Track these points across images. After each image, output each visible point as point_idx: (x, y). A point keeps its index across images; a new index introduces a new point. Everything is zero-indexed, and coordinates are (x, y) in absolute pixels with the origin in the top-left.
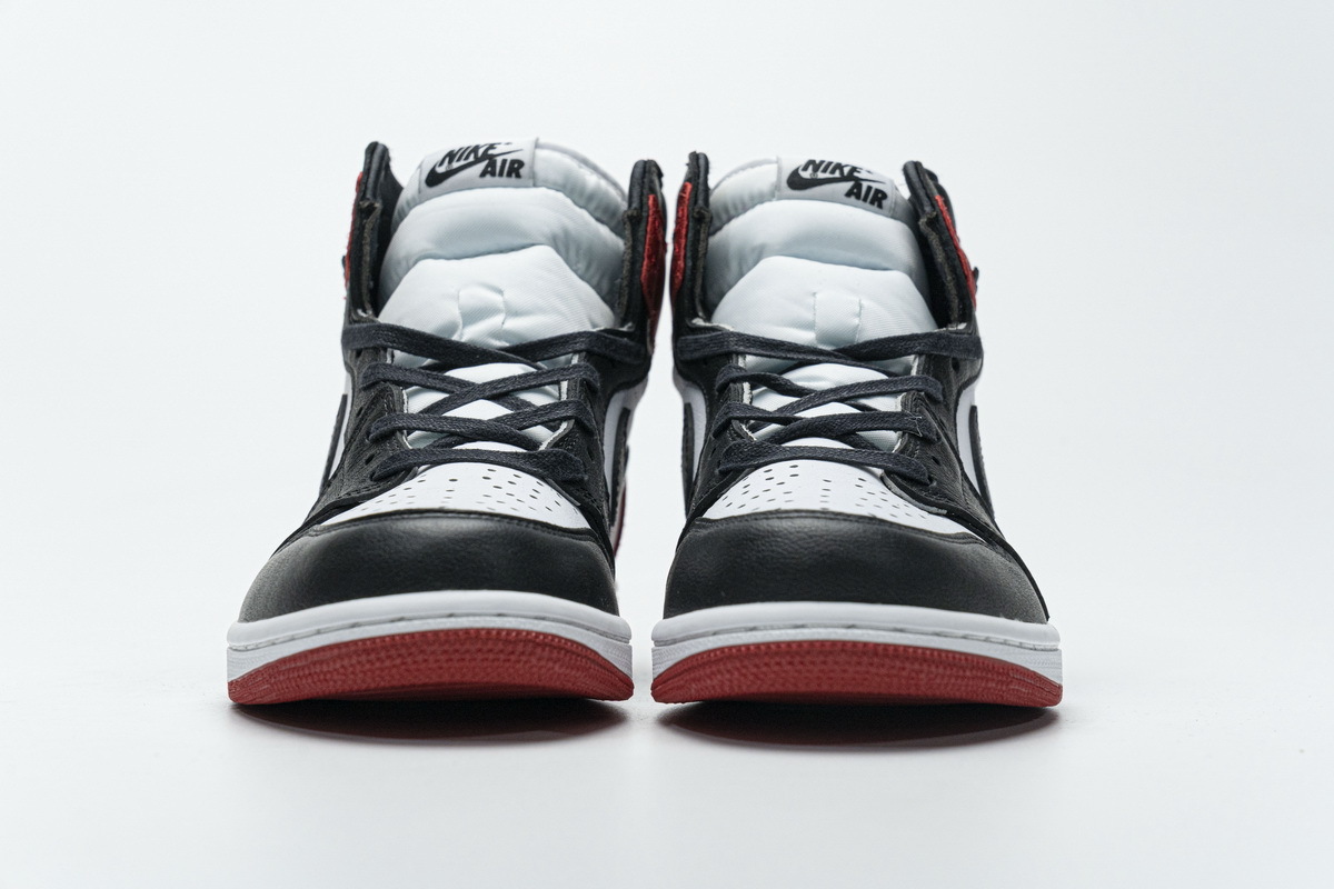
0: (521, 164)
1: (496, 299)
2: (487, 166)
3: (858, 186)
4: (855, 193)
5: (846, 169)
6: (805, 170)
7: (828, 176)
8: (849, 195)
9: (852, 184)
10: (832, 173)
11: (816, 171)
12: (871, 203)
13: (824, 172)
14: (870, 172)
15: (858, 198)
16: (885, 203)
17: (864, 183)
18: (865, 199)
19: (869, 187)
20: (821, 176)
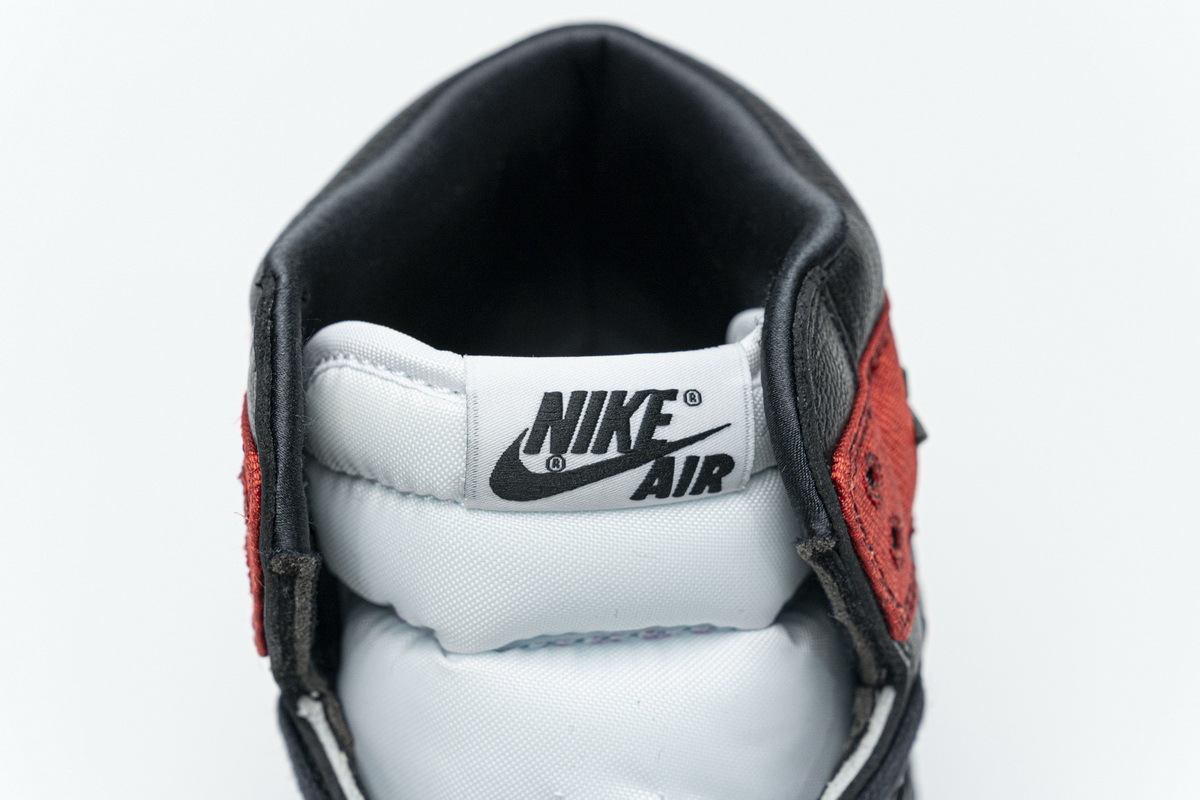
3: (664, 468)
4: (657, 488)
5: (636, 421)
6: (534, 448)
7: (589, 459)
8: (639, 495)
9: (647, 468)
10: (601, 448)
11: (559, 449)
12: (697, 491)
13: (580, 449)
14: (694, 398)
15: (662, 492)
16: (726, 480)
17: (680, 457)
18: (680, 493)
19: (692, 461)
20: (574, 461)
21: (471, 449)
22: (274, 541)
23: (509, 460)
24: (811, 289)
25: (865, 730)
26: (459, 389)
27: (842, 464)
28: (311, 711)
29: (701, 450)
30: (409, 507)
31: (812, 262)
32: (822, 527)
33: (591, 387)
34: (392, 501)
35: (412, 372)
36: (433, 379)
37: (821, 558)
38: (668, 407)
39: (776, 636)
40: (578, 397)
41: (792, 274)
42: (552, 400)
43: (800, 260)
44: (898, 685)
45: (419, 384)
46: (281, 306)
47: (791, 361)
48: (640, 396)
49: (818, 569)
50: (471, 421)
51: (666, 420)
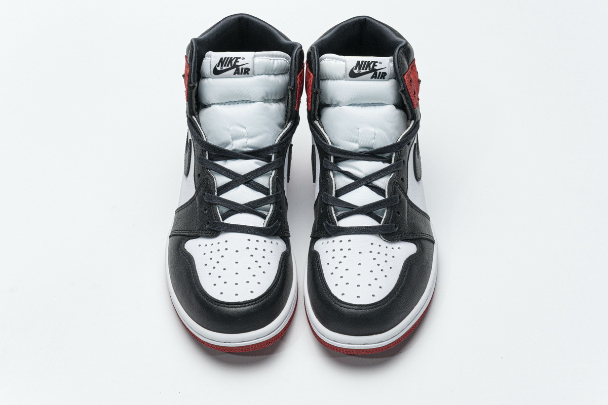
0: (249, 69)
1: (244, 130)
2: (236, 71)
3: (376, 73)
4: (374, 77)
5: (371, 65)
6: (356, 69)
7: (364, 71)
8: (372, 78)
9: (373, 73)
10: (366, 69)
11: (360, 69)
12: (381, 78)
13: (363, 69)
14: (380, 63)
15: (375, 78)
16: (385, 77)
17: (378, 72)
18: (378, 78)
19: (380, 73)
20: (362, 71)
21: (346, 69)
22: (315, 87)
23: (352, 71)
24: (401, 51)
25: (409, 126)
26: (344, 61)
27: (405, 77)
28: (316, 122)
29: (382, 71)
30: (335, 82)
31: (402, 47)
32: (402, 85)
33: (364, 60)
34: (332, 81)
35: (336, 59)
36: (340, 60)
37: (402, 91)
38: (376, 64)
39: (393, 107)
40: (363, 62)
41: (398, 48)
42: (358, 62)
43: (400, 47)
44: (415, 120)
45: (338, 61)
46: (315, 51)
47: (398, 60)
48: (372, 62)
49: (401, 93)
50: (346, 65)
51: (376, 66)
